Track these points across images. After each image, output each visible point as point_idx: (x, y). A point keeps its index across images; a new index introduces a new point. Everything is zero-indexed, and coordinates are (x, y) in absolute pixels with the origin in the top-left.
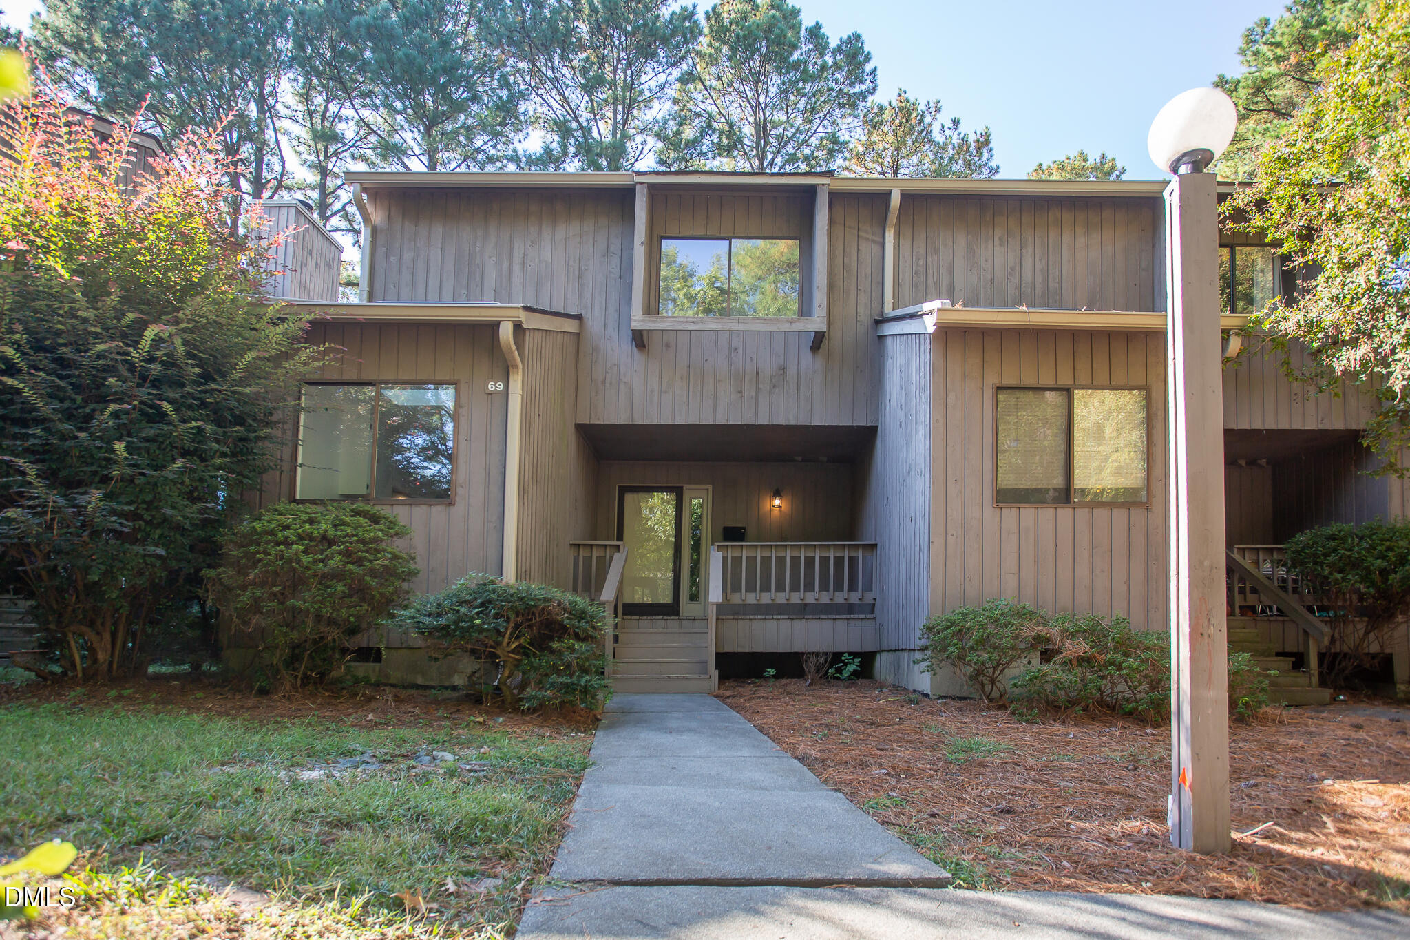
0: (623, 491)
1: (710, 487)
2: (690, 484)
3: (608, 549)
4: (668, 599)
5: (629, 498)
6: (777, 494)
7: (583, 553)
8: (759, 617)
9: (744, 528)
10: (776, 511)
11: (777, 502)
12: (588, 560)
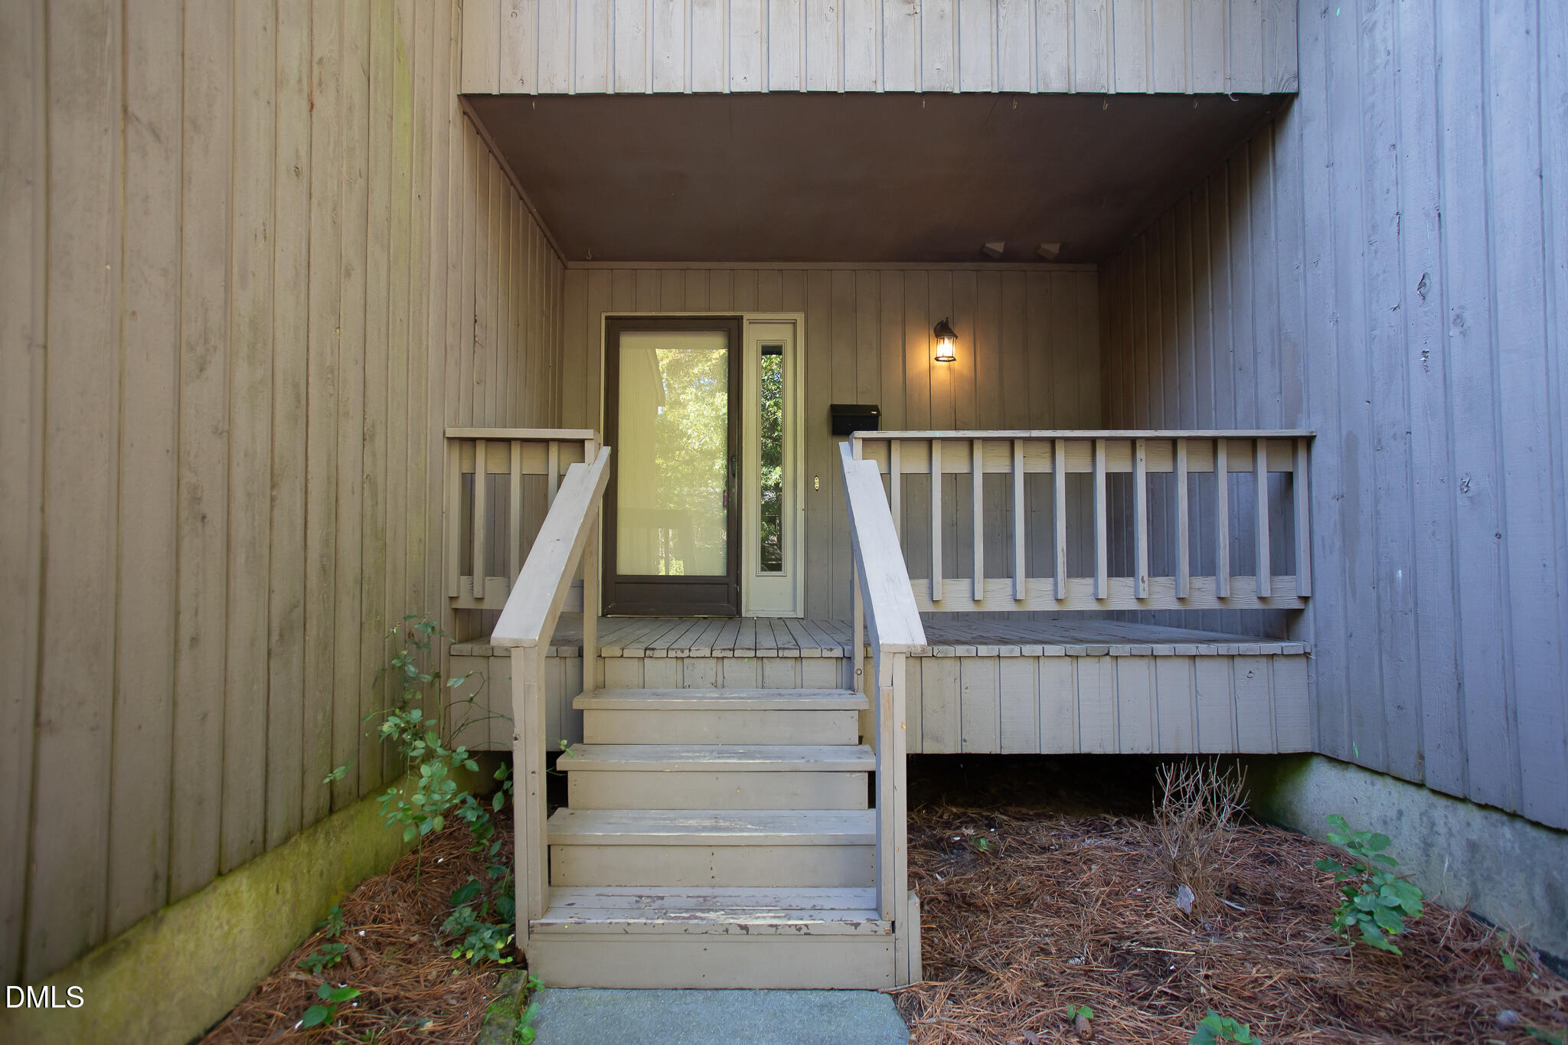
0: (618, 326)
1: (800, 317)
2: (757, 310)
3: (554, 450)
4: (714, 566)
5: (631, 346)
6: (943, 330)
7: (484, 464)
8: (983, 650)
9: (875, 408)
10: (941, 371)
11: (946, 347)
12: (498, 486)
